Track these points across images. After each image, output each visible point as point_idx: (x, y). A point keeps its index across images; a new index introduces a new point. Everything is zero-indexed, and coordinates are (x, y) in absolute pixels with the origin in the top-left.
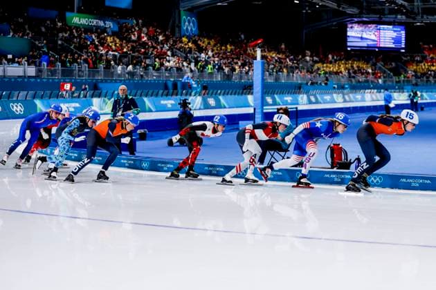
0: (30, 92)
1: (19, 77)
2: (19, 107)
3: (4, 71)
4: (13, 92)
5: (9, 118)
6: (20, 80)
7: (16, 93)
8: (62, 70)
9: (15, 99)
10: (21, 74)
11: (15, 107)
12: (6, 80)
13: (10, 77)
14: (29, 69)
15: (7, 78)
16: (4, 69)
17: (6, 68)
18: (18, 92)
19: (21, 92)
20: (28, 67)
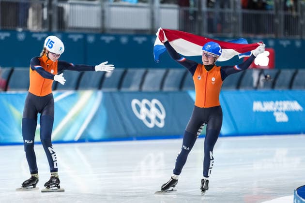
0: (172, 72)
1: (139, 33)
2: (154, 109)
3: (103, 16)
4: (130, 71)
5: (128, 138)
6: (140, 40)
7: (139, 72)
8: (244, 16)
9: (134, 88)
10: (143, 24)
11: (144, 110)
12: (108, 39)
13: (117, 34)
14: (163, 11)
15: (108, 35)
16: (103, 12)
17: (106, 9)
18: (141, 71)
19: (150, 70)
20: (161, 8)
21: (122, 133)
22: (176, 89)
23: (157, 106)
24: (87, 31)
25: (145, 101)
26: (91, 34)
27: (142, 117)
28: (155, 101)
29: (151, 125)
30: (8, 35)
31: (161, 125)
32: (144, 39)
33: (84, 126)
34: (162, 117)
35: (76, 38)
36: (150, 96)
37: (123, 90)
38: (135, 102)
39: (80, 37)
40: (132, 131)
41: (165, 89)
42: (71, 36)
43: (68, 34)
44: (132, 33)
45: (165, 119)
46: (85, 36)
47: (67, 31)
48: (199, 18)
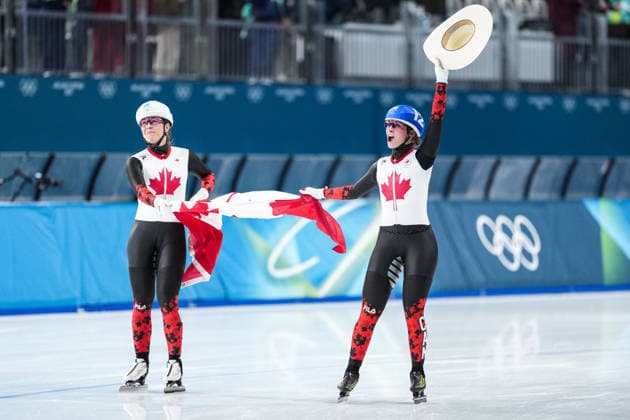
4: (467, 160)
5: (470, 290)
7: (485, 163)
9: (474, 194)
14: (524, 45)
15: (421, 91)
16: (410, 46)
17: (416, 41)
18: (489, 161)
19: (505, 160)
20: (521, 38)
21: (460, 281)
22: (555, 196)
24: (378, 85)
25: (502, 220)
26: (387, 90)
27: (497, 250)
28: (520, 219)
29: (514, 267)
30: (229, 90)
31: (533, 266)
32: (488, 99)
34: (535, 250)
35: (358, 96)
37: (453, 197)
38: (482, 220)
39: (367, 94)
40: (479, 278)
41: (534, 195)
42: (350, 94)
43: (343, 90)
44: (465, 88)
45: (541, 255)
46: (376, 92)
47: (343, 83)
48: (593, 58)
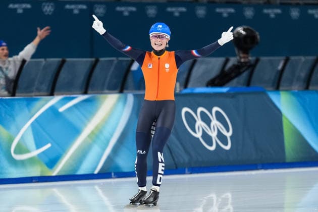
23: (219, 117)
33: (108, 151)
36: (208, 101)
